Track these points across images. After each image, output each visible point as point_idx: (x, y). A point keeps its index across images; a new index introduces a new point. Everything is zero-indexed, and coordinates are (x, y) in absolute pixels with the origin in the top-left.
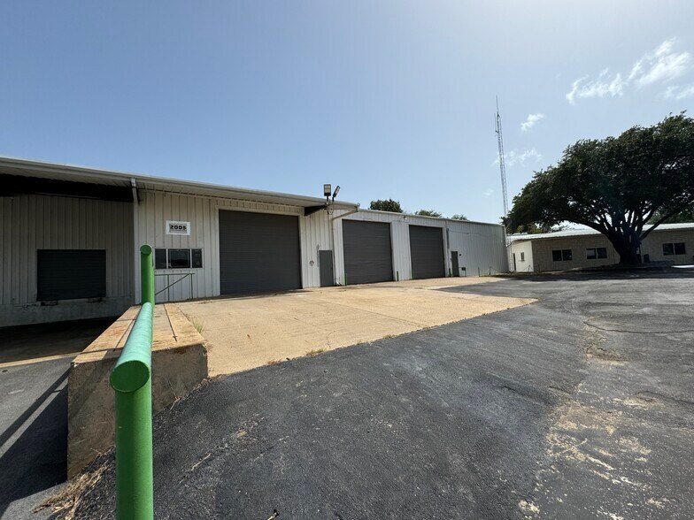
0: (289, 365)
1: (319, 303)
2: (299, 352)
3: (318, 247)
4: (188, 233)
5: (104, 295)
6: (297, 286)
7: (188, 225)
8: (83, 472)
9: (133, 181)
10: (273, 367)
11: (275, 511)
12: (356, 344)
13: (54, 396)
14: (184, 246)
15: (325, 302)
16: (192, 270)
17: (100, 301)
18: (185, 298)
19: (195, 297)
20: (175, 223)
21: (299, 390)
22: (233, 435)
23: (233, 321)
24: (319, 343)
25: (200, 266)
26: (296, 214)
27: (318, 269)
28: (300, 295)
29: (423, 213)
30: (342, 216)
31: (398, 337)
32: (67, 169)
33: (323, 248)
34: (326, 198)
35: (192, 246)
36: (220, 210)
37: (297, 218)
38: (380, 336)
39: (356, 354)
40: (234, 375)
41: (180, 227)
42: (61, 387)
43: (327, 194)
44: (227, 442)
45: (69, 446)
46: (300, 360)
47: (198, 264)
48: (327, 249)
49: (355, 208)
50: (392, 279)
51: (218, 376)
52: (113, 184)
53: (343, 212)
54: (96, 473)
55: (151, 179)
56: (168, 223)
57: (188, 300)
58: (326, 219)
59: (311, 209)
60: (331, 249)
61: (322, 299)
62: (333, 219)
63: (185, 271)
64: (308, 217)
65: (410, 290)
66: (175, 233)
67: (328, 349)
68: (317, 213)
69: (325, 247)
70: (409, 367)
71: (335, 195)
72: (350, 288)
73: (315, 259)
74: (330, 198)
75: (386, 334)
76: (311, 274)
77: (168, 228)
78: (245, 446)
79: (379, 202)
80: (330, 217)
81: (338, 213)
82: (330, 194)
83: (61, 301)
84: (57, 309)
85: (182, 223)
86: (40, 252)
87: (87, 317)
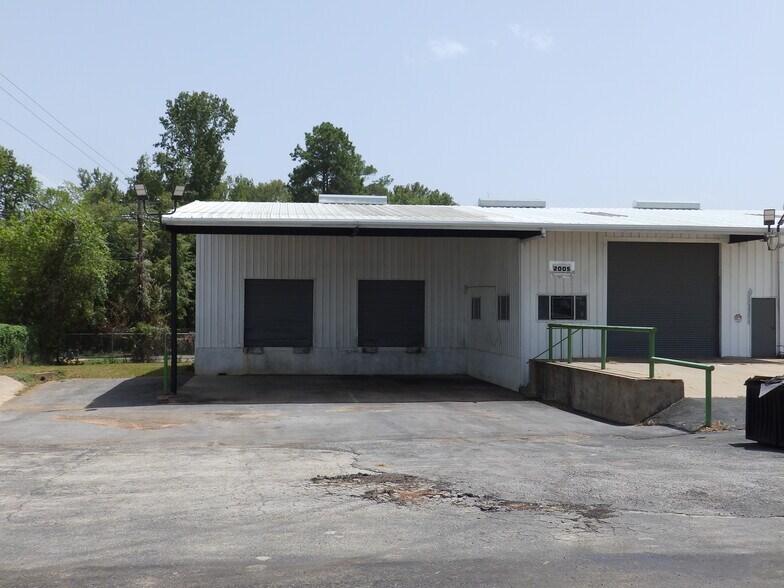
3: (750, 292)
4: (573, 275)
5: (422, 343)
6: (713, 352)
7: (573, 265)
14: (567, 293)
16: (575, 322)
17: (419, 352)
20: (558, 263)
25: (585, 317)
26: (716, 242)
27: (749, 328)
33: (759, 295)
34: (767, 226)
35: (576, 292)
36: (609, 242)
41: (564, 269)
43: (769, 222)
47: (582, 314)
48: (767, 295)
56: (551, 264)
59: (738, 238)
60: (774, 295)
64: (735, 245)
66: (558, 276)
68: (751, 242)
69: (763, 293)
71: (781, 223)
73: (744, 310)
74: (774, 226)
77: (551, 270)
82: (773, 222)
83: (381, 349)
84: (376, 359)
85: (566, 263)
86: (361, 283)
87: (406, 371)
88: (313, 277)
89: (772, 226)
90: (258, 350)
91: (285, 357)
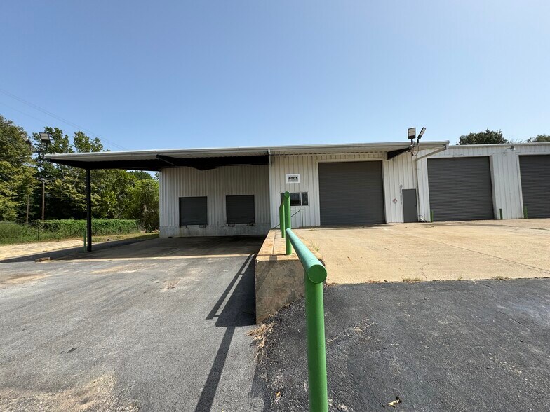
0: (388, 286)
1: (406, 237)
2: (396, 278)
3: (401, 186)
4: (299, 181)
5: (254, 222)
6: (381, 220)
7: (299, 176)
8: (263, 323)
9: (269, 151)
10: (374, 285)
11: (398, 398)
12: (456, 279)
13: (241, 276)
14: (297, 191)
15: (412, 237)
16: (302, 207)
17: (252, 225)
18: (298, 226)
19: (304, 226)
20: (292, 175)
21: (401, 309)
22: (352, 329)
23: (335, 245)
24: (413, 273)
25: (307, 204)
26: (380, 159)
27: (401, 206)
28: (385, 229)
29: (540, 139)
30: (426, 156)
31: (513, 281)
32: (239, 149)
33: (406, 187)
34: (410, 140)
35: (302, 191)
36: (319, 163)
37: (380, 162)
38: (488, 277)
39: (458, 290)
40: (344, 285)
41: (294, 178)
42: (243, 272)
43: (411, 137)
44: (349, 333)
45: (257, 306)
46: (396, 284)
47: (305, 202)
48: (411, 187)
49: (444, 146)
50: (493, 217)
51: (333, 284)
52: (259, 155)
53: (428, 151)
54: (270, 326)
55: (278, 148)
56: (287, 176)
57: (300, 228)
58: (409, 160)
59: (394, 153)
60: (415, 188)
61: (408, 233)
62: (417, 160)
63: (297, 207)
64: (391, 161)
65: (523, 230)
66: (291, 182)
67: (424, 280)
68: (400, 156)
69: (408, 186)
70: (538, 316)
71: (420, 137)
72: (438, 225)
73: (398, 196)
74: (415, 140)
75: (495, 275)
76: (394, 210)
77: (287, 179)
78: (363, 340)
79: (472, 135)
80: (414, 158)
81: (423, 153)
82: (414, 137)
83: (236, 225)
84: (234, 229)
85: (295, 175)
86: (227, 197)
87: (247, 234)
88: (207, 195)
89: (414, 140)
90: (184, 226)
91: (196, 229)
